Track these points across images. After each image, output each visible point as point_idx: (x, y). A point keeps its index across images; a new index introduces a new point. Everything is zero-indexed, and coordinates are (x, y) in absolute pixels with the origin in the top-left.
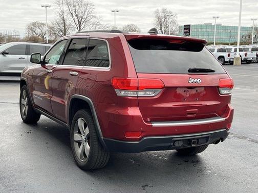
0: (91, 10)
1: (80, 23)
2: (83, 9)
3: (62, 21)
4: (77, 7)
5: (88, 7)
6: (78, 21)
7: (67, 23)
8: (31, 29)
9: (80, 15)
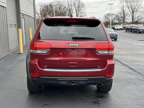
0: (140, 4)
1: (133, 12)
2: (135, 4)
3: (123, 12)
4: (132, 3)
5: (139, 3)
6: (132, 11)
7: (126, 12)
8: (106, 17)
9: (134, 8)
